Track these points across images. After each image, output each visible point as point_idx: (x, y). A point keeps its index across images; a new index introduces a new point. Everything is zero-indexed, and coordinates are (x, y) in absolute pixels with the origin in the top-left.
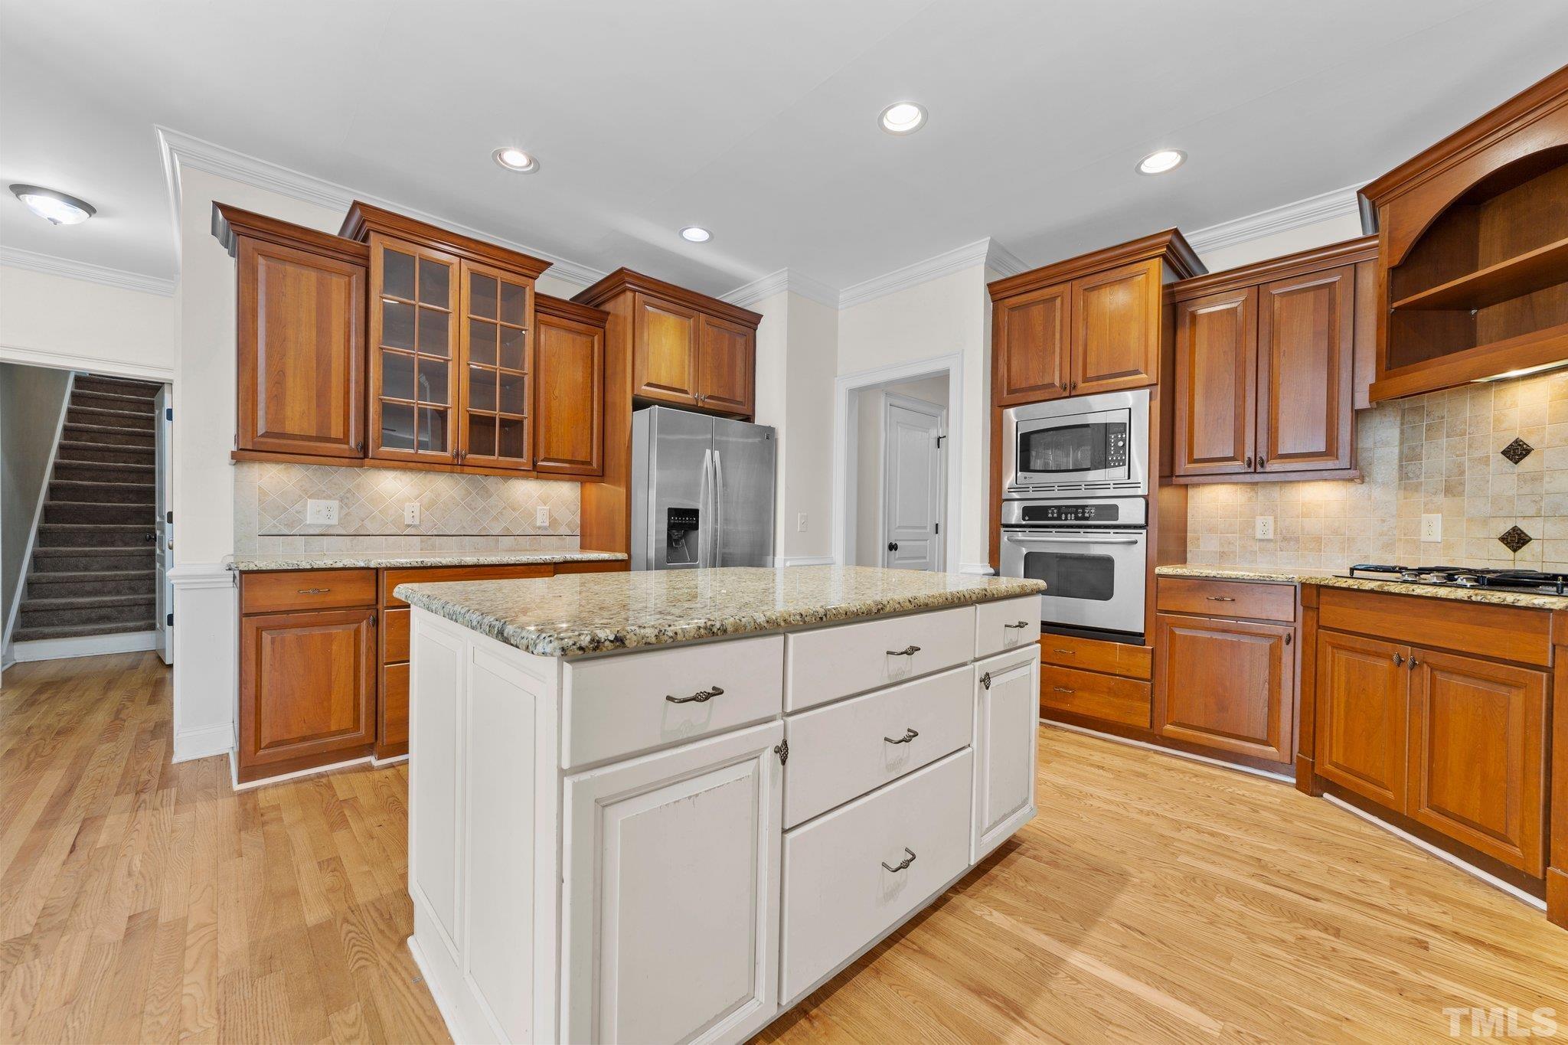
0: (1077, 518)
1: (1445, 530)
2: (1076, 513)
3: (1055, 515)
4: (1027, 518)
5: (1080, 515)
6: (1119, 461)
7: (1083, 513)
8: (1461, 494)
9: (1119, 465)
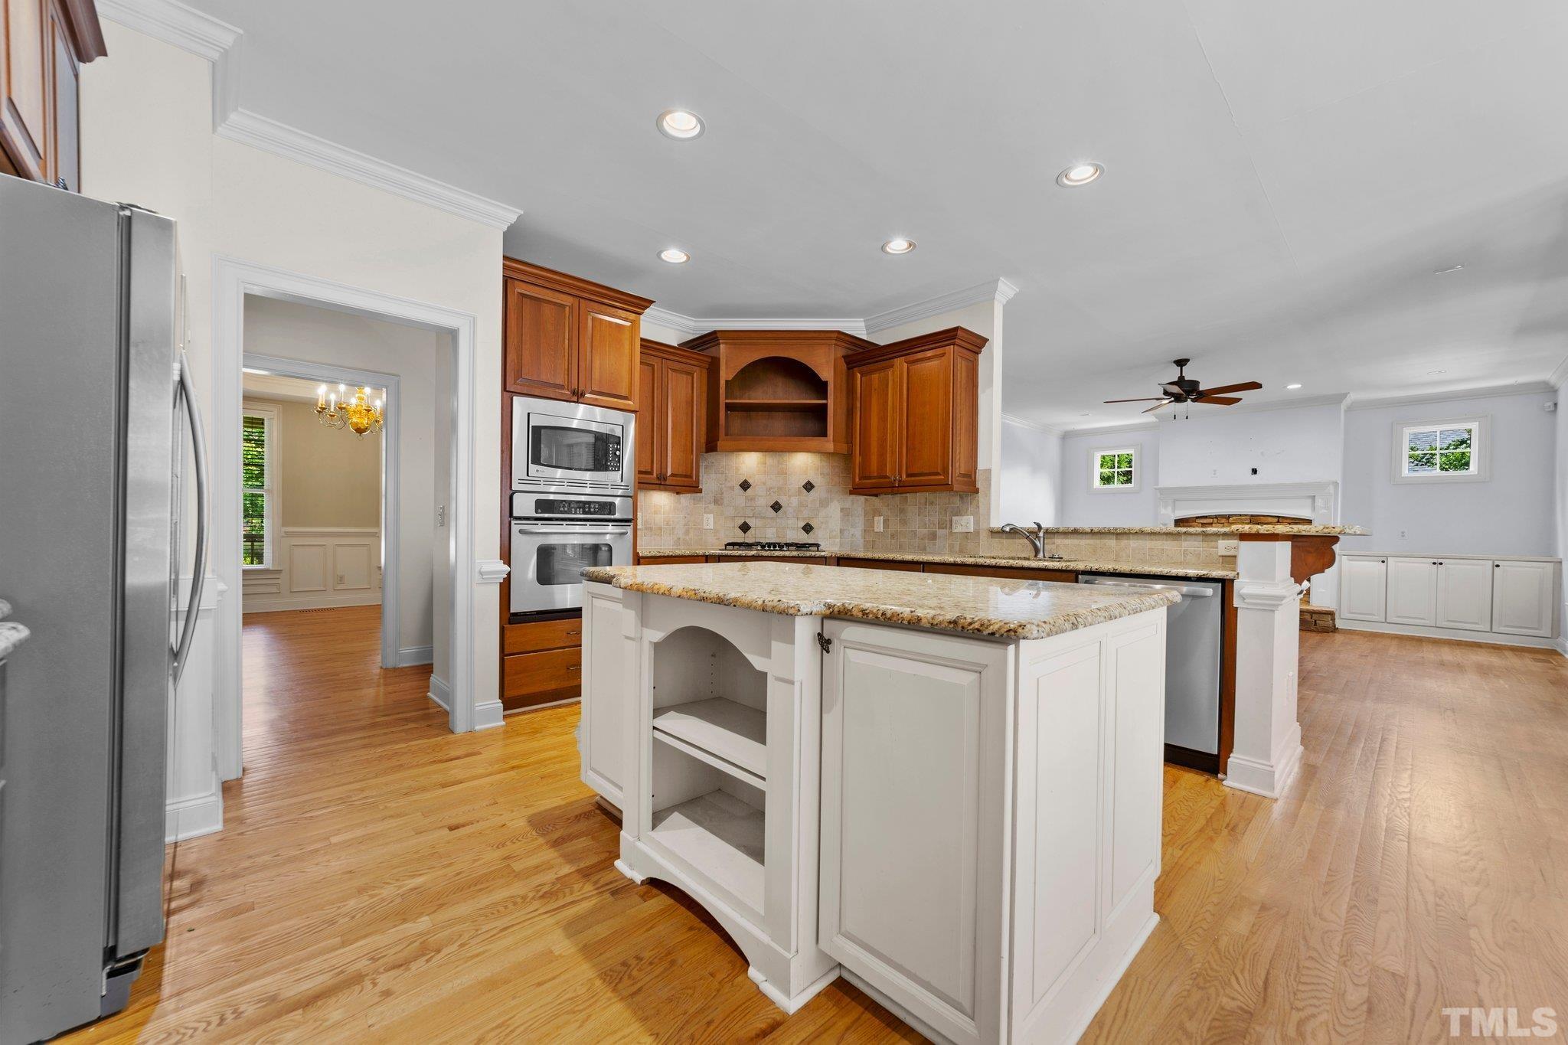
0: (585, 513)
1: (715, 523)
2: (584, 508)
3: (566, 509)
4: (539, 511)
5: (587, 510)
6: (615, 467)
7: (590, 508)
8: (722, 504)
9: (615, 470)
